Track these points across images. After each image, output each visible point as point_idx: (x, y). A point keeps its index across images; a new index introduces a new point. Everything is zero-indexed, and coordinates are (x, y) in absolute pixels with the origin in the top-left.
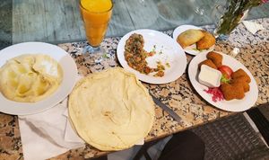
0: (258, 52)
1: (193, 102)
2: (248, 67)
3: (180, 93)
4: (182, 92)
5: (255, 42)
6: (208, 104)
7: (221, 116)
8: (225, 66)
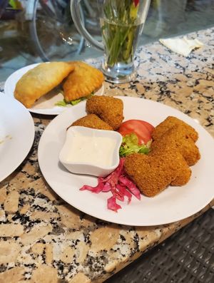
0: (203, 83)
1: (57, 229)
2: (188, 113)
3: (18, 216)
4: (25, 211)
5: (191, 68)
6: (100, 223)
7: (143, 244)
8: (130, 122)
